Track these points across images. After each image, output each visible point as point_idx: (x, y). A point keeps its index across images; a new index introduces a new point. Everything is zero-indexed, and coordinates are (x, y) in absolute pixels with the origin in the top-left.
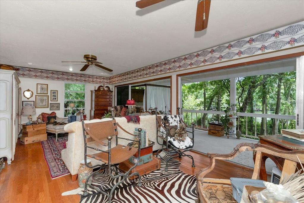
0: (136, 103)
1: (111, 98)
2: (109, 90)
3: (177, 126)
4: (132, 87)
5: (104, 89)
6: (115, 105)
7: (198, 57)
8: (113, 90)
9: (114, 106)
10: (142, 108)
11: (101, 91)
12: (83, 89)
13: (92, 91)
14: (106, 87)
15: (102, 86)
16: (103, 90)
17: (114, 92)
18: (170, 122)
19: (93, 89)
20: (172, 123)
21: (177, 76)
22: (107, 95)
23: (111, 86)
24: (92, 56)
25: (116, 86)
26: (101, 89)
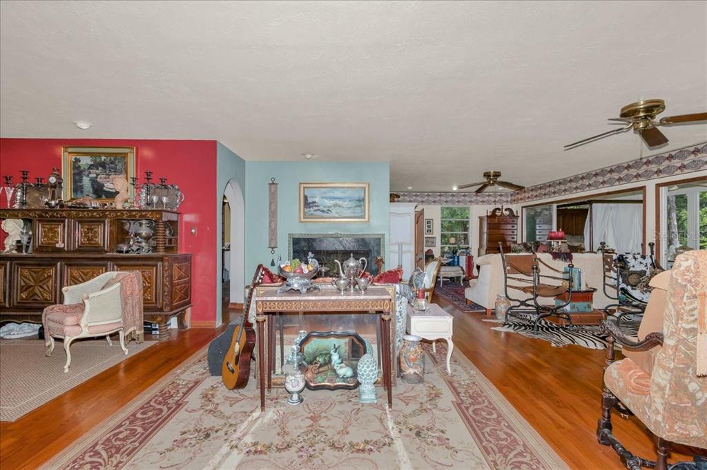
0: (568, 237)
1: (515, 228)
2: (513, 216)
3: (645, 272)
4: (558, 207)
5: (502, 213)
6: (522, 241)
7: (696, 155)
8: (520, 214)
9: (520, 242)
10: (582, 246)
11: (497, 218)
12: (460, 213)
13: (481, 219)
14: (506, 210)
15: (498, 209)
16: (501, 215)
17: (520, 219)
18: (631, 265)
19: (484, 214)
20: (633, 266)
21: (658, 186)
22: (509, 224)
23: (516, 208)
24: (494, 172)
25: (525, 207)
26: (498, 213)
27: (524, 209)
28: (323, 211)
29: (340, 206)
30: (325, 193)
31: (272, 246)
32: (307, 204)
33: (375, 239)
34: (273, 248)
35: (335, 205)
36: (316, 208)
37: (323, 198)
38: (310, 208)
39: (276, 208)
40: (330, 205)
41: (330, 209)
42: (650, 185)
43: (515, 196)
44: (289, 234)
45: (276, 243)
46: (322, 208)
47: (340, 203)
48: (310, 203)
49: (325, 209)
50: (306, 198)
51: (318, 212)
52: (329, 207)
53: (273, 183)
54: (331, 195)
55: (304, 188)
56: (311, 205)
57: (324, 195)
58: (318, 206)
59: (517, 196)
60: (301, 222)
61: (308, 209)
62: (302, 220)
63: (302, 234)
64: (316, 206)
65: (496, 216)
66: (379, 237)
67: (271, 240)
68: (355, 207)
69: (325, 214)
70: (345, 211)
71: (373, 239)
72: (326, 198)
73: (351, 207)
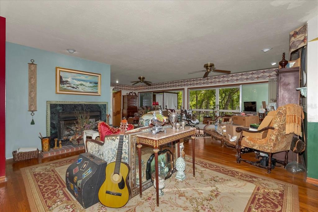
1: (136, 101)
2: (136, 96)
13: (124, 96)
14: (134, 93)
15: (131, 92)
17: (138, 97)
21: (188, 88)
22: (134, 99)
23: (137, 92)
24: (143, 77)
25: (139, 92)
26: (131, 94)
27: (139, 93)
28: (73, 88)
29: (84, 85)
30: (74, 76)
31: (32, 110)
32: (62, 82)
33: (103, 105)
34: (32, 111)
35: (81, 85)
36: (69, 85)
37: (73, 79)
38: (64, 84)
39: (35, 83)
40: (78, 84)
41: (78, 86)
42: (186, 88)
43: (136, 88)
44: (47, 102)
45: (36, 107)
46: (72, 85)
47: (84, 83)
48: (64, 81)
49: (75, 86)
50: (61, 78)
51: (70, 87)
52: (77, 85)
53: (33, 64)
54: (79, 78)
55: (60, 71)
56: (65, 83)
57: (74, 78)
58: (70, 84)
59: (137, 88)
60: (57, 93)
61: (63, 85)
62: (58, 92)
63: (57, 102)
64: (68, 84)
65: (130, 95)
66: (105, 103)
67: (30, 105)
68: (93, 86)
69: (74, 90)
70: (87, 88)
71: (102, 104)
72: (76, 79)
73: (91, 87)
